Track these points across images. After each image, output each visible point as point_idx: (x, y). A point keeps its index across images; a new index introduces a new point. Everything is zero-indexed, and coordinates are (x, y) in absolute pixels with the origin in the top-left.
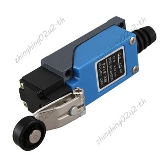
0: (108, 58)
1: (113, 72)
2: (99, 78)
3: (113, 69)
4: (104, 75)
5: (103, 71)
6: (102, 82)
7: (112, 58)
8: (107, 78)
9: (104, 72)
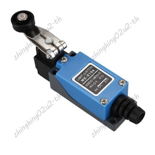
0: (99, 71)
1: (92, 83)
2: (82, 73)
3: (94, 81)
4: (86, 76)
5: (88, 73)
6: (80, 77)
7: (101, 74)
8: (85, 80)
9: (88, 75)
